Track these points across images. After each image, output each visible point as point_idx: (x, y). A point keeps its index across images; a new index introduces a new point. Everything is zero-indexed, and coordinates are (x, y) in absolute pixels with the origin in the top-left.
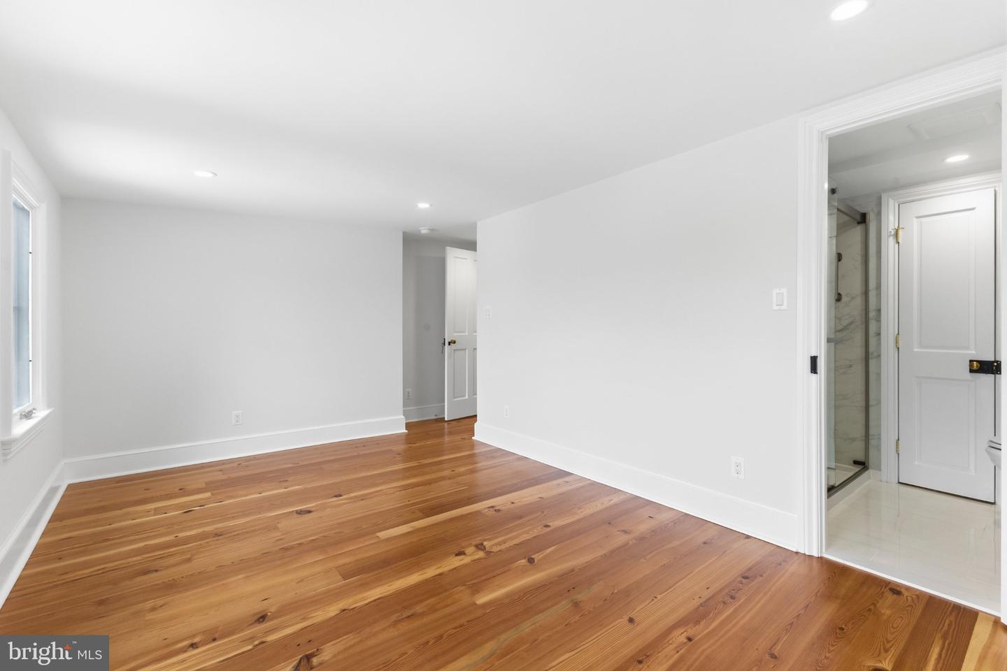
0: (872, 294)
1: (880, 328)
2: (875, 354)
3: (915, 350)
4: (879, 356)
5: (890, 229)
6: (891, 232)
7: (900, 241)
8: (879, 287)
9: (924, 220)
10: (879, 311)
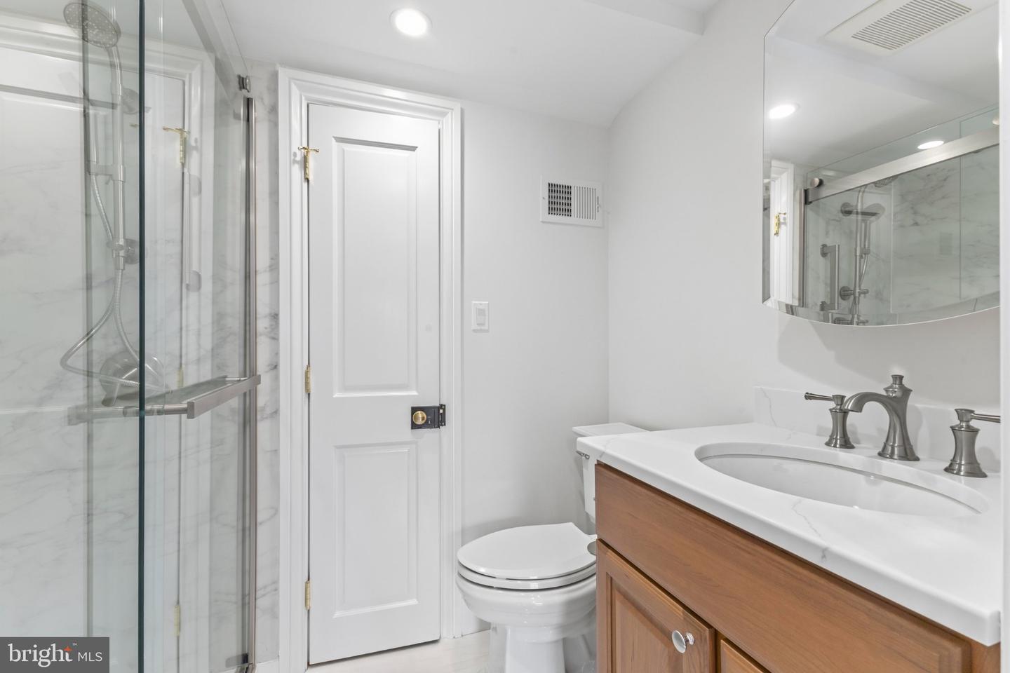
0: (262, 280)
1: (277, 354)
2: (269, 411)
3: (336, 395)
4: (276, 412)
5: (295, 149)
6: (295, 155)
7: (311, 178)
8: (274, 267)
9: (349, 148)
10: (275, 317)
